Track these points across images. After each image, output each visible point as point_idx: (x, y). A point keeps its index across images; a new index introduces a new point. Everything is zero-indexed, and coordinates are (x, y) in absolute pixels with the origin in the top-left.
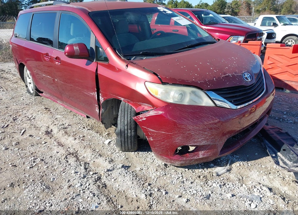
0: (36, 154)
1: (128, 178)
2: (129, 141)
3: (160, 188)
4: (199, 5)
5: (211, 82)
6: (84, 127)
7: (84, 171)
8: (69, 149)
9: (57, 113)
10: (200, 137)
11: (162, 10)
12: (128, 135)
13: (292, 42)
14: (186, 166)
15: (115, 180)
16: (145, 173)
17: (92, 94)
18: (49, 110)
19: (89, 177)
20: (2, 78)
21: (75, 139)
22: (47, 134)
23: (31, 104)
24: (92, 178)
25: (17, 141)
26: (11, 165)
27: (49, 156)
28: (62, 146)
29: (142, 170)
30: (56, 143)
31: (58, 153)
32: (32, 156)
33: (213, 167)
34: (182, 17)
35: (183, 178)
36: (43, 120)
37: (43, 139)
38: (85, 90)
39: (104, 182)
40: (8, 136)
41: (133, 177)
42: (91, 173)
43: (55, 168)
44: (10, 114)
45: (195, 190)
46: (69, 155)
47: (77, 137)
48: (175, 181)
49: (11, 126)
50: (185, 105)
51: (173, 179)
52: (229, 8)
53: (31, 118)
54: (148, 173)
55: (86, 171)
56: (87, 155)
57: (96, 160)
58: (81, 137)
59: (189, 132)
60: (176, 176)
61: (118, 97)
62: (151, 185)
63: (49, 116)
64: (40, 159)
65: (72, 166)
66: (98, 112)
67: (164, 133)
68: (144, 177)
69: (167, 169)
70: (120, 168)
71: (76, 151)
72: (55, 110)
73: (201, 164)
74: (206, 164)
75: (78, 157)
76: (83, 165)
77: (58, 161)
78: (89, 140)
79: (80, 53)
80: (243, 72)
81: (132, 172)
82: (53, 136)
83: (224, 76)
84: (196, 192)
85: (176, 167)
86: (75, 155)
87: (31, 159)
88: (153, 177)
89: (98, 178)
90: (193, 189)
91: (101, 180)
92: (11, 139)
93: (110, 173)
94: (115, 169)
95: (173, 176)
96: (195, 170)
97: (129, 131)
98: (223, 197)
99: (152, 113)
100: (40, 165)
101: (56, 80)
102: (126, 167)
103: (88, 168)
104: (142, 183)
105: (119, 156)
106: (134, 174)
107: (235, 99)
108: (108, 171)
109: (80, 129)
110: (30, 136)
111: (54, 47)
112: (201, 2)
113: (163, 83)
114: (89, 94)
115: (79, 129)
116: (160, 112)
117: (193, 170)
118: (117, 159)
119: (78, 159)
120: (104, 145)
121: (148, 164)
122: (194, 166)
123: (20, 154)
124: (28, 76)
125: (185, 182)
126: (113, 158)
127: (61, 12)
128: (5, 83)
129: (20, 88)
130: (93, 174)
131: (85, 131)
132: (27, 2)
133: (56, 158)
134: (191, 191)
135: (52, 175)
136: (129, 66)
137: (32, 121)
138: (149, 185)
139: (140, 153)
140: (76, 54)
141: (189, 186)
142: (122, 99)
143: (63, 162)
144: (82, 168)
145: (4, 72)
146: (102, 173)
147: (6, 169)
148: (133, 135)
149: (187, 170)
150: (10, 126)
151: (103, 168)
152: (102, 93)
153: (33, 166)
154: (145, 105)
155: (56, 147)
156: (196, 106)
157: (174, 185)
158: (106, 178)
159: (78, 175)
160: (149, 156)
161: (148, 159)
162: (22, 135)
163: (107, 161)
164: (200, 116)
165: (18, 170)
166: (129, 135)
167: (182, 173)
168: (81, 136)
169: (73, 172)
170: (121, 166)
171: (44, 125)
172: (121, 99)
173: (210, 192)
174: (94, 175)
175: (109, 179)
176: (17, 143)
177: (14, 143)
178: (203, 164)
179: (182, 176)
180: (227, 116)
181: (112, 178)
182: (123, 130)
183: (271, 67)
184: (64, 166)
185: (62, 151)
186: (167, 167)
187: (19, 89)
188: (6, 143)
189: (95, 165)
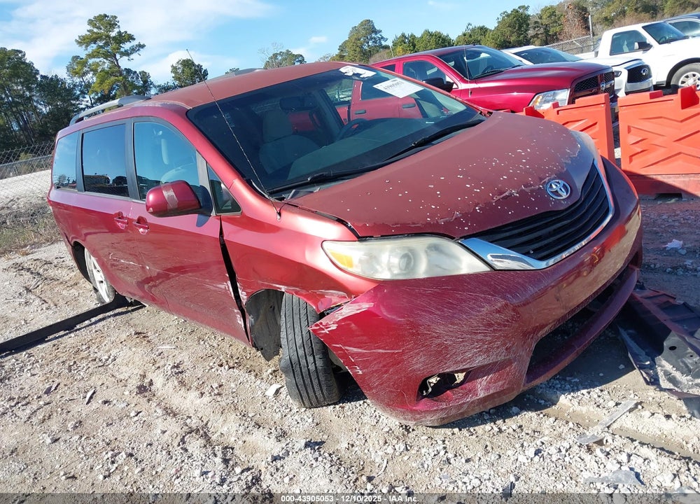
0: (117, 443)
1: (319, 471)
2: (315, 382)
3: (394, 484)
4: (465, 35)
5: (470, 216)
6: (221, 363)
7: (222, 466)
8: (189, 420)
9: (163, 340)
10: (467, 348)
11: (351, 74)
12: (309, 369)
13: (696, 78)
14: (453, 422)
15: (291, 479)
16: (359, 452)
17: (222, 286)
18: (144, 337)
19: (233, 480)
20: (46, 279)
21: (202, 394)
22: (140, 393)
23: (106, 329)
24: (240, 481)
25: (76, 418)
26: (64, 477)
27: (145, 444)
28: (175, 415)
29: (353, 446)
30: (160, 411)
31: (164, 432)
32: (109, 449)
33: (517, 414)
34: (398, 80)
35: (446, 452)
36: (131, 362)
37: (133, 405)
38: (207, 280)
39: (268, 487)
40: (59, 409)
41: (332, 466)
42: (238, 470)
43: (159, 470)
44: (61, 360)
45: (476, 478)
46: (189, 435)
47: (206, 389)
48: (429, 462)
49: (65, 385)
50: (419, 280)
51: (424, 459)
52: (538, 27)
53: (107, 360)
54: (366, 451)
55: (227, 466)
56: (227, 428)
57: (249, 438)
58: (214, 387)
59: (438, 341)
60: (431, 450)
61: (274, 285)
62: (372, 480)
63: (145, 349)
64: (126, 454)
65: (196, 458)
66: (243, 326)
67: (384, 351)
68: (357, 463)
69: (410, 435)
70: (301, 450)
71: (205, 422)
72: (157, 335)
73: (488, 413)
74: (501, 409)
75: (210, 435)
76: (219, 454)
77: (164, 452)
78: (233, 393)
79: (178, 204)
80: (546, 180)
81: (330, 455)
82: (154, 395)
83: (498, 197)
84: (479, 482)
85: (431, 429)
86: (201, 432)
87: (106, 457)
88: (378, 460)
89: (252, 480)
90: (471, 477)
91: (259, 483)
92: (64, 415)
93: (279, 463)
94: (291, 453)
95: (423, 451)
96: (476, 428)
97: (310, 359)
98: (544, 487)
99: (348, 310)
100: (126, 468)
101: (148, 268)
102: (316, 443)
103: (230, 459)
104: (353, 477)
105: (300, 422)
106: (335, 458)
107: (536, 246)
108: (275, 460)
109: (213, 370)
110: (105, 402)
111: (132, 197)
112: (470, 27)
113: (361, 239)
114: (216, 287)
115: (209, 370)
116: (365, 306)
117: (472, 429)
118: (294, 429)
119: (208, 440)
120: (264, 399)
121: (366, 429)
122: (473, 419)
123: (83, 449)
124: (95, 268)
125: (452, 461)
126: (285, 428)
127: (132, 120)
128: (52, 289)
129: (84, 296)
130: (243, 472)
131: (224, 374)
132: (90, 101)
133: (160, 447)
134: (468, 482)
135: (151, 487)
136: (283, 214)
137: (109, 366)
138: (370, 479)
139: (348, 406)
140: (170, 206)
141: (462, 470)
142: (283, 288)
143: (176, 453)
144: (218, 460)
145: (49, 265)
146: (262, 466)
147: (53, 488)
148: (320, 368)
149: (456, 430)
150: (62, 385)
151: (264, 455)
152: (241, 282)
153: (111, 471)
154: (332, 294)
155: (160, 420)
156: (443, 277)
157: (428, 472)
158: (271, 478)
159: (209, 479)
160: (368, 411)
161: (365, 418)
162: (87, 404)
163: (273, 436)
164: (458, 299)
165: (80, 485)
166: (312, 367)
167: (444, 441)
168: (215, 385)
169: (197, 473)
170: (303, 445)
171: (135, 372)
172: (280, 289)
173: (512, 479)
174: (246, 474)
175: (278, 478)
176: (77, 423)
177: (70, 426)
178: (494, 410)
179: (445, 448)
180: (522, 289)
181: (285, 474)
182: (294, 358)
183: (639, 150)
184: (179, 461)
185: (174, 427)
186: (411, 430)
187: (81, 299)
188: (55, 428)
189: (246, 449)
